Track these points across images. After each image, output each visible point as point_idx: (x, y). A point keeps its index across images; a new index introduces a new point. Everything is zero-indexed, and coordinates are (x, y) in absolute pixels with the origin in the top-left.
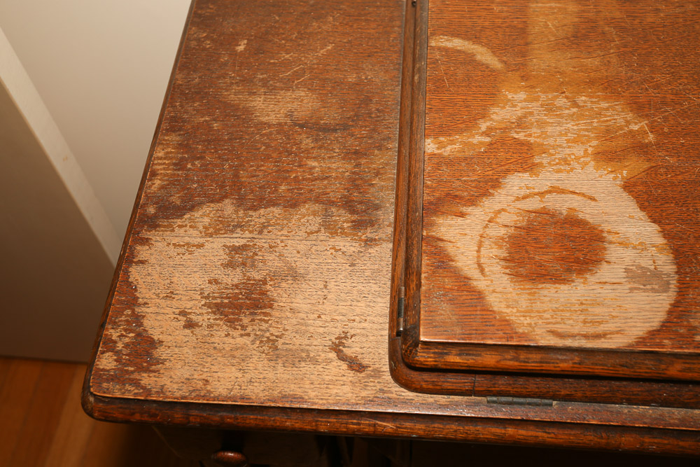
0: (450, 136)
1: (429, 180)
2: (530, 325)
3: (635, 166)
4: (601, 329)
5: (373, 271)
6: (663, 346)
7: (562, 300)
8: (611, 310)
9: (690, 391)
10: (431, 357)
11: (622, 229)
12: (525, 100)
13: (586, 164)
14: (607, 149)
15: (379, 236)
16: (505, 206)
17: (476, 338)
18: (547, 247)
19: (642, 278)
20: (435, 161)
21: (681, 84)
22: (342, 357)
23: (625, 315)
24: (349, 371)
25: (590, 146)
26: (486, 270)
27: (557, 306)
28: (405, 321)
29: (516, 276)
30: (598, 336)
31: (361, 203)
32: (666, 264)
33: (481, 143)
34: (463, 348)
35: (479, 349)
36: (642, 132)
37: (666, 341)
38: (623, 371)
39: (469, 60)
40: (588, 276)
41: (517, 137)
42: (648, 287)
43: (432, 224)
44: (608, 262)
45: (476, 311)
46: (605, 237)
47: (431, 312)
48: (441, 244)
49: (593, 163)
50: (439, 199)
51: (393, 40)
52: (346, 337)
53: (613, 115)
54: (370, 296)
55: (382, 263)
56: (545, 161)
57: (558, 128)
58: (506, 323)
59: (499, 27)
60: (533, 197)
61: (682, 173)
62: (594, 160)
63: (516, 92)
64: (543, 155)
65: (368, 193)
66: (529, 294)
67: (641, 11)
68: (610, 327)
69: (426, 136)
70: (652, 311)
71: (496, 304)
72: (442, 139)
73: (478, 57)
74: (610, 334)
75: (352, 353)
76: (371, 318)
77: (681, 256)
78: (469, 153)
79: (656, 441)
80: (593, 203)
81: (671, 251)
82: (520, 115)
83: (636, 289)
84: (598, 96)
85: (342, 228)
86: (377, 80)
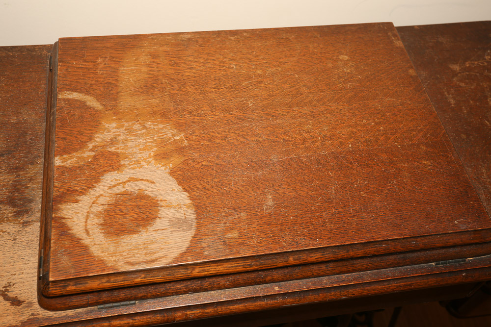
0: (70, 154)
1: (57, 183)
2: (115, 261)
3: (176, 160)
4: (155, 256)
5: (28, 242)
6: (187, 261)
7: (133, 243)
8: (161, 245)
9: (207, 282)
10: (58, 289)
11: (168, 198)
12: (116, 128)
13: (150, 162)
14: (161, 152)
15: (32, 219)
16: (102, 193)
17: (83, 274)
18: (127, 214)
19: (179, 224)
20: (61, 170)
21: (202, 111)
22: (6, 298)
23: (168, 246)
24: (12, 306)
25: (152, 151)
26: (91, 232)
27: (131, 247)
28: (43, 270)
29: (108, 234)
30: (153, 261)
31: (20, 200)
32: (191, 215)
33: (89, 156)
34: (77, 281)
35: (86, 280)
36: (182, 140)
37: (189, 258)
38: (168, 277)
39: (82, 105)
40: (148, 228)
41: (110, 150)
42: (181, 229)
43: (58, 210)
44: (160, 218)
45: (84, 257)
46: (158, 204)
47: (57, 262)
48: (63, 221)
49: (153, 161)
50: (63, 193)
51: (41, 93)
52: (10, 286)
53: (165, 132)
54: (26, 257)
55: (34, 236)
56: (126, 163)
57: (134, 143)
58: (102, 262)
59: (101, 84)
60: (119, 185)
61: (202, 161)
62: (154, 159)
63: (110, 123)
64: (126, 160)
65: (25, 193)
66: (115, 243)
67: (183, 69)
68: (160, 254)
69: (56, 155)
70: (183, 242)
71: (96, 251)
72: (65, 156)
73: (88, 103)
74: (159, 258)
75: (14, 295)
76: (26, 271)
77: (199, 208)
78: (81, 163)
79: (193, 312)
80: (153, 185)
81: (194, 207)
82: (112, 137)
83: (174, 231)
84: (158, 121)
85: (7, 217)
86: (31, 120)
